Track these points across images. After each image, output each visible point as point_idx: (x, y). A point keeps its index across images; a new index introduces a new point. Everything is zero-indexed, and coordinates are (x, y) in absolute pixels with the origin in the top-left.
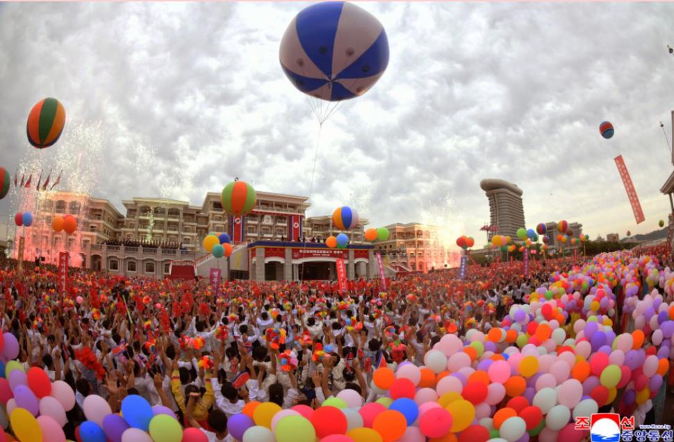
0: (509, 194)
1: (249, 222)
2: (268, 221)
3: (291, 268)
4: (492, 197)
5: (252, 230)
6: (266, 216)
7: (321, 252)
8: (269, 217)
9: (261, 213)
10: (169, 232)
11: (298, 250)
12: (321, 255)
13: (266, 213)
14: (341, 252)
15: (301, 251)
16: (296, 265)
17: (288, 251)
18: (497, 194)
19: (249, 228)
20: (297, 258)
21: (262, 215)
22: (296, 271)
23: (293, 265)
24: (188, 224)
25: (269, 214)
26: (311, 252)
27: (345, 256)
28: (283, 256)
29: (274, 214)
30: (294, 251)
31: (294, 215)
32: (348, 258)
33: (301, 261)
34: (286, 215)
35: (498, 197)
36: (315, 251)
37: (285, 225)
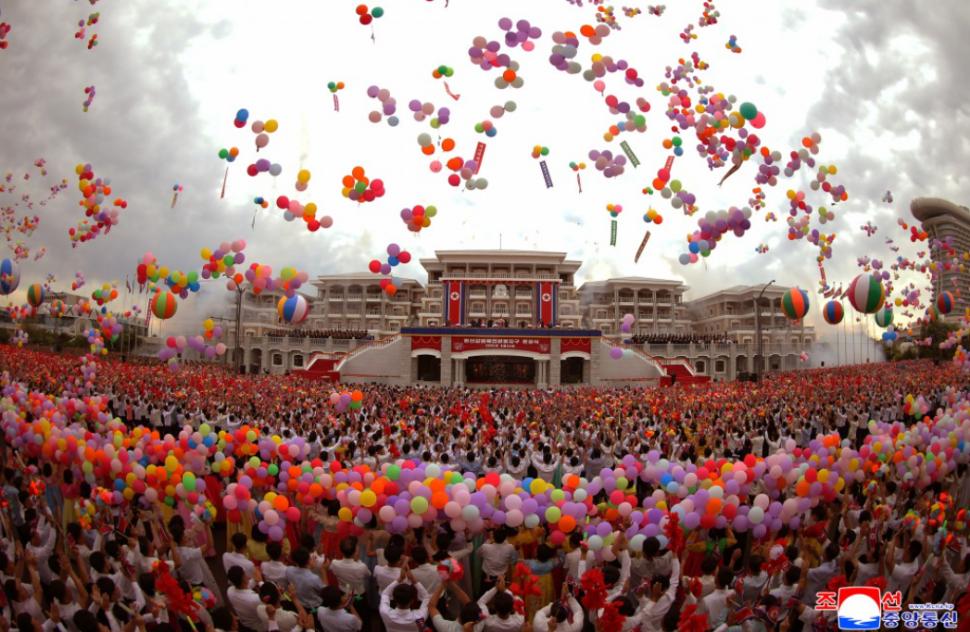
0: (956, 226)
1: (472, 297)
2: (501, 293)
3: (450, 365)
4: (930, 231)
5: (477, 309)
6: (498, 287)
7: (500, 341)
8: (503, 287)
9: (491, 282)
10: (368, 316)
11: (461, 340)
12: (499, 347)
13: (498, 282)
14: (537, 342)
15: (466, 341)
16: (459, 360)
17: (446, 341)
18: (939, 225)
19: (476, 306)
20: (460, 351)
21: (493, 285)
22: (460, 370)
23: (453, 361)
24: (398, 304)
25: (504, 282)
26: (483, 341)
27: (544, 348)
28: (438, 347)
29: (510, 282)
30: (454, 340)
31: (543, 283)
32: (548, 352)
33: (466, 355)
34: (530, 282)
35: (940, 231)
36: (489, 341)
37: (529, 298)
